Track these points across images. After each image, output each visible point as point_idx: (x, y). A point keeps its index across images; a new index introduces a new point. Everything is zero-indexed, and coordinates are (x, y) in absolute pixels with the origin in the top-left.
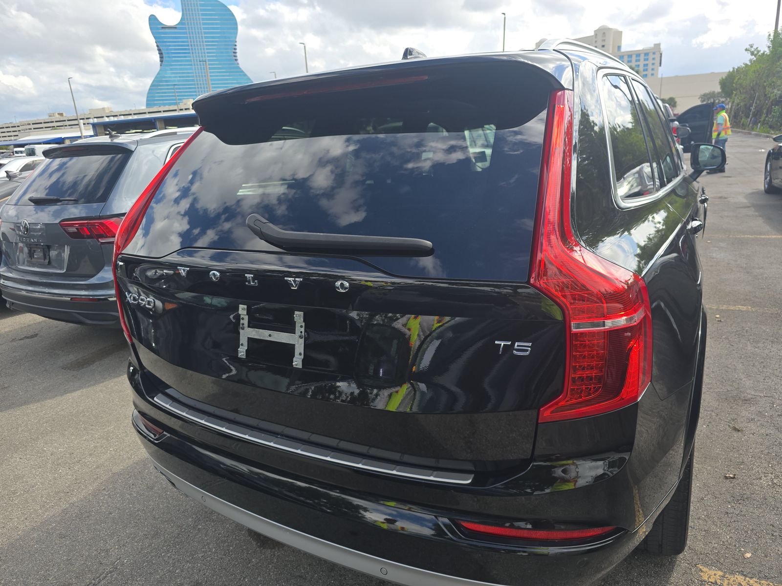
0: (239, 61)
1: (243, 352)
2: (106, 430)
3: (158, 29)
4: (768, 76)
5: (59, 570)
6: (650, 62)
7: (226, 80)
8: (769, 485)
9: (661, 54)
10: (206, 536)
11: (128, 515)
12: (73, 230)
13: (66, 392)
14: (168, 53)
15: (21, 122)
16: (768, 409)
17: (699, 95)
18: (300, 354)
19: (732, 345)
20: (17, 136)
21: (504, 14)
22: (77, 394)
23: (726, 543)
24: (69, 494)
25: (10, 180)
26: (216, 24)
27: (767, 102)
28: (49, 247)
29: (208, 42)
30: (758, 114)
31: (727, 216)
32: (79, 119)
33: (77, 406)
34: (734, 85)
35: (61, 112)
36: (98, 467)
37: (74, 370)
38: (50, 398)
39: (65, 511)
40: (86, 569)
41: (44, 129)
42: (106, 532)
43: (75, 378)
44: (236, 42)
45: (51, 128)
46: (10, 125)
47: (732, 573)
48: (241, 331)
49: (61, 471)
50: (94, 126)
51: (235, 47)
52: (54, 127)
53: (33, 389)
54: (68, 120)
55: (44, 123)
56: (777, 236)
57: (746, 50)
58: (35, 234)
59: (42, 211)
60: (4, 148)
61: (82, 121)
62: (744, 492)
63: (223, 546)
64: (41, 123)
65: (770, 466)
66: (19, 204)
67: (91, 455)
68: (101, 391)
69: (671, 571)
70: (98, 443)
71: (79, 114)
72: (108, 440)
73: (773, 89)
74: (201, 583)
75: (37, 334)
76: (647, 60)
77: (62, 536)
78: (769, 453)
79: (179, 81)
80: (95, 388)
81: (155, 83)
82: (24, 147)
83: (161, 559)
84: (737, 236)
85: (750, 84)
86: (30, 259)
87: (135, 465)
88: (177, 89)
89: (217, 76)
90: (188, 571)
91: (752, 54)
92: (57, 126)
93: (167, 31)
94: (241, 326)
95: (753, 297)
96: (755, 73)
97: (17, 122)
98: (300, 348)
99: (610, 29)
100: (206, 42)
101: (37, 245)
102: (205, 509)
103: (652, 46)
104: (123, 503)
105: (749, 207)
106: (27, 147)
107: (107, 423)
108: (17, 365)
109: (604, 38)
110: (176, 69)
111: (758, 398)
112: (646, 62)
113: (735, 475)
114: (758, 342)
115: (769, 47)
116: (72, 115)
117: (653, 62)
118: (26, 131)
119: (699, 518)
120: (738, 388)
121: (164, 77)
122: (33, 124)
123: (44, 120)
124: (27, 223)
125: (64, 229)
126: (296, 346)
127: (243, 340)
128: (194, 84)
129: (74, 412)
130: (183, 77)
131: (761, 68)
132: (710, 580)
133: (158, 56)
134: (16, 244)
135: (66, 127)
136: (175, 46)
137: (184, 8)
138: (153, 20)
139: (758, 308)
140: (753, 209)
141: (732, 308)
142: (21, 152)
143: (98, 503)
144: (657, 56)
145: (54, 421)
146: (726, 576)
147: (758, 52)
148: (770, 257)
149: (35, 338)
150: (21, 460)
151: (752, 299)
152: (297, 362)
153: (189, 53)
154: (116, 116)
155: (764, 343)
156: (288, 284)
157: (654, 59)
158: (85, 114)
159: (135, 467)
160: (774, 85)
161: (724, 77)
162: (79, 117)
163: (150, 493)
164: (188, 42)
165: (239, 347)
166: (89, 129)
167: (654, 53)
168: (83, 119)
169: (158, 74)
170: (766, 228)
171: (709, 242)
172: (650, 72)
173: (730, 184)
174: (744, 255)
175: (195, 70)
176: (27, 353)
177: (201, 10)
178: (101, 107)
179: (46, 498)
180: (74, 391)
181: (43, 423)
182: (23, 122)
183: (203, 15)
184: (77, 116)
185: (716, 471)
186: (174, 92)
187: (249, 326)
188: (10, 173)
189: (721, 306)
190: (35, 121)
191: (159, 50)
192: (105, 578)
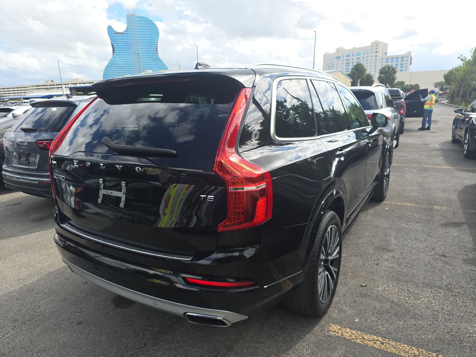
0: (159, 54)
1: (100, 200)
2: (49, 252)
3: (112, 34)
4: (471, 74)
5: (14, 313)
6: (405, 62)
7: (151, 64)
8: (382, 290)
9: (411, 58)
10: (90, 302)
11: (52, 291)
12: (42, 146)
13: (31, 232)
14: (118, 48)
15: (28, 85)
16: (399, 255)
17: (434, 83)
18: (123, 201)
19: (394, 223)
20: (26, 93)
21: (315, 32)
22: (37, 234)
23: (348, 315)
24: (25, 280)
25: (14, 118)
26: (147, 32)
27: (470, 89)
28: (29, 155)
29: (142, 42)
30: (464, 96)
31: (424, 155)
32: (62, 85)
33: (36, 240)
34: (452, 78)
35: (52, 80)
36: (42, 269)
37: (37, 222)
38: (22, 235)
39: (21, 288)
40: (27, 314)
41: (42, 89)
42: (40, 298)
43: (38, 226)
44: (158, 43)
45: (46, 89)
46: (22, 87)
47: (345, 327)
48: (100, 191)
49: (22, 270)
50: (71, 89)
51: (157, 46)
52: (48, 88)
53: (14, 230)
54: (56, 85)
55: (42, 86)
56: (447, 167)
57: (459, 58)
58: (23, 148)
59: (29, 135)
60: (17, 99)
61: (64, 85)
62: (368, 293)
63: (97, 307)
64: (40, 86)
65: (387, 281)
66: (16, 131)
67: (39, 263)
68: (50, 233)
69: (315, 325)
70: (44, 257)
71: (63, 82)
72: (49, 256)
73: (473, 81)
74: (83, 322)
75: (21, 203)
76: (403, 61)
77: (17, 299)
78: (389, 275)
79: (123, 64)
80: (47, 231)
81: (108, 65)
82: (28, 99)
83: (65, 311)
84: (424, 166)
85: (461, 77)
86: (19, 161)
87: (61, 269)
88: (121, 69)
89: (146, 62)
90: (77, 317)
91: (462, 60)
92: (50, 88)
93: (117, 35)
94: (100, 188)
95: (417, 199)
96: (464, 71)
97: (27, 85)
98: (123, 199)
99: (380, 42)
100: (140, 42)
101: (23, 153)
102: (92, 290)
103: (406, 53)
104: (51, 286)
105: (439, 150)
106: (30, 100)
107: (50, 249)
108: (8, 218)
109: (377, 48)
110: (122, 57)
111: (396, 250)
112: (402, 63)
113: (366, 285)
114: (408, 222)
115: (472, 57)
116: (58, 82)
117: (407, 62)
118: (31, 90)
119: (340, 303)
120: (388, 244)
121: (115, 62)
122: (36, 86)
123: (42, 84)
124: (19, 141)
125: (37, 145)
126: (122, 198)
127: (101, 195)
128: (132, 67)
129: (34, 242)
130: (126, 62)
131: (467, 69)
132: (333, 330)
133: (112, 49)
134: (13, 152)
135: (55, 89)
136: (122, 44)
137: (128, 22)
138: (110, 28)
139: (417, 205)
140: (440, 151)
141: (403, 204)
142: (27, 102)
143: (39, 285)
144: (409, 59)
145: (23, 246)
146: (342, 329)
147: (466, 59)
148: (437, 178)
149: (20, 205)
150: (2, 264)
151: (417, 200)
152: (122, 205)
153: (130, 48)
154: (85, 83)
155: (412, 222)
156: (116, 168)
157: (407, 61)
158: (66, 82)
159: (61, 270)
160: (474, 79)
161: (446, 73)
162: (62, 84)
163: (66, 282)
164: (129, 42)
165: (99, 198)
166: (68, 91)
167: (407, 57)
168: (65, 84)
169: (111, 60)
170: (443, 162)
171: (407, 168)
172: (404, 68)
173: (433, 137)
174: (423, 177)
175: (133, 58)
176: (14, 213)
177: (139, 24)
178: (76, 78)
179: (13, 282)
180: (36, 232)
181: (17, 247)
182: (30, 85)
183: (139, 26)
184: (61, 82)
185: (358, 283)
186: (119, 71)
187: (104, 189)
188: (14, 115)
189: (397, 203)
190: (37, 84)
191: (113, 46)
192: (35, 318)
